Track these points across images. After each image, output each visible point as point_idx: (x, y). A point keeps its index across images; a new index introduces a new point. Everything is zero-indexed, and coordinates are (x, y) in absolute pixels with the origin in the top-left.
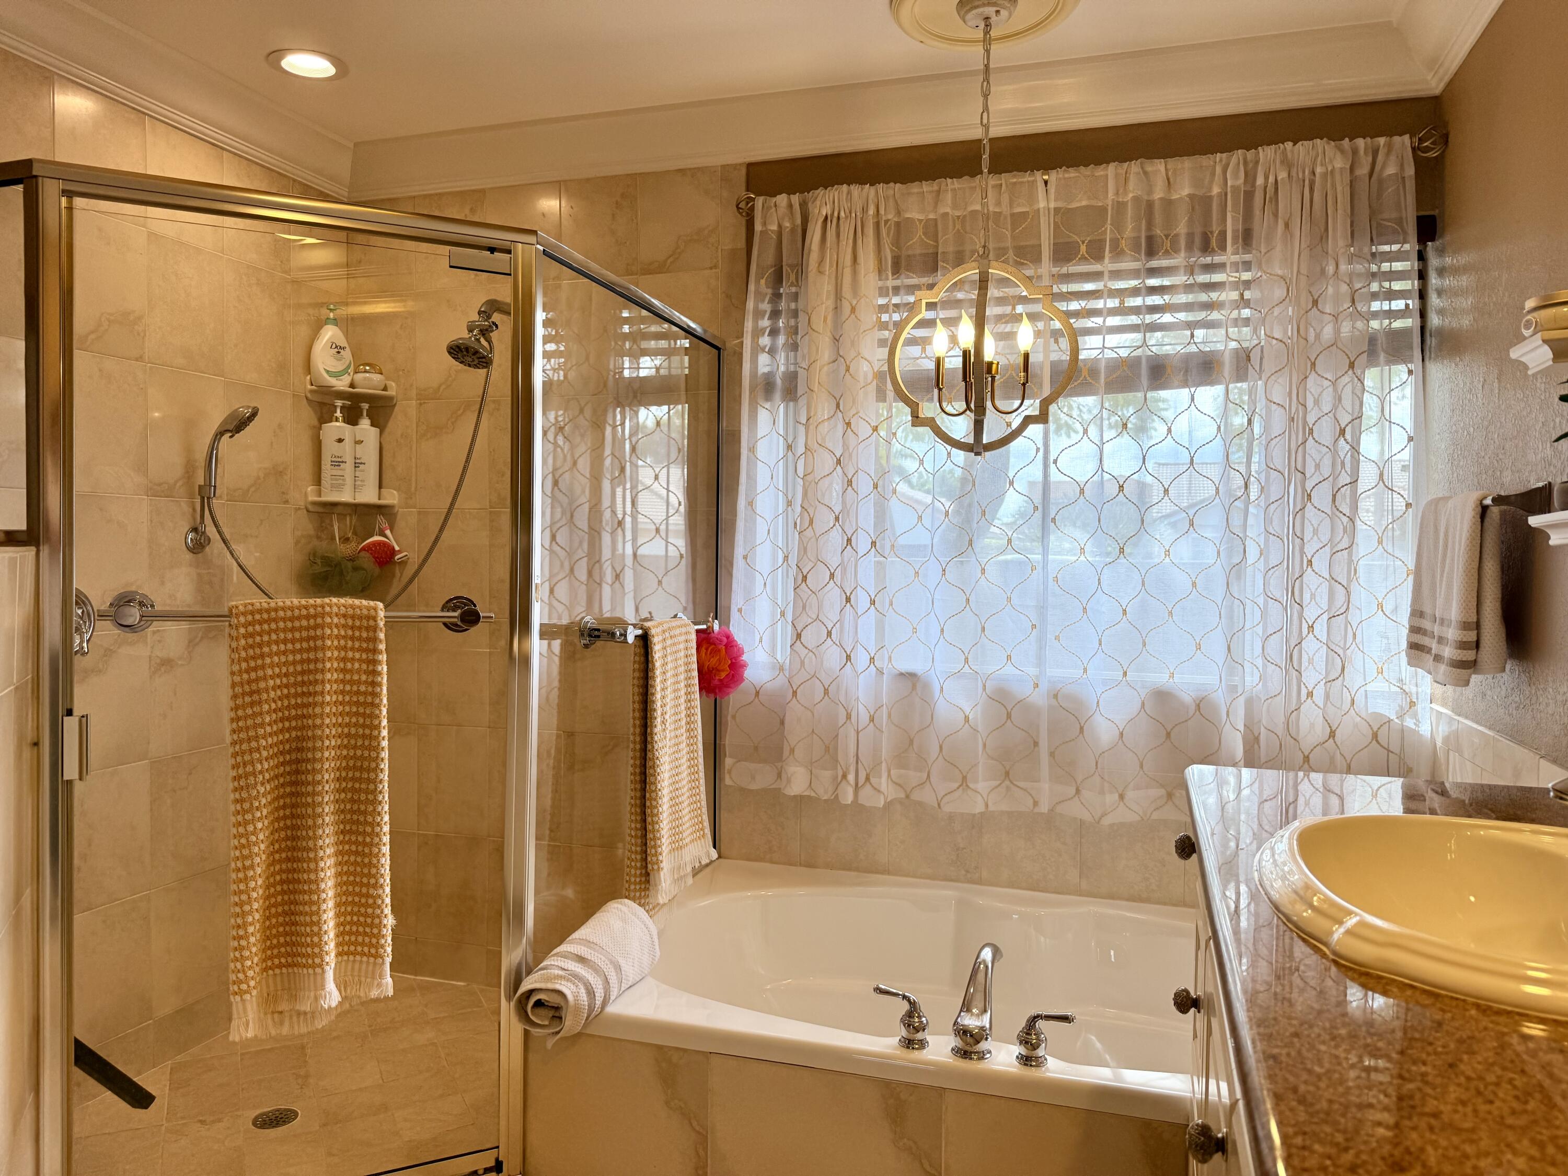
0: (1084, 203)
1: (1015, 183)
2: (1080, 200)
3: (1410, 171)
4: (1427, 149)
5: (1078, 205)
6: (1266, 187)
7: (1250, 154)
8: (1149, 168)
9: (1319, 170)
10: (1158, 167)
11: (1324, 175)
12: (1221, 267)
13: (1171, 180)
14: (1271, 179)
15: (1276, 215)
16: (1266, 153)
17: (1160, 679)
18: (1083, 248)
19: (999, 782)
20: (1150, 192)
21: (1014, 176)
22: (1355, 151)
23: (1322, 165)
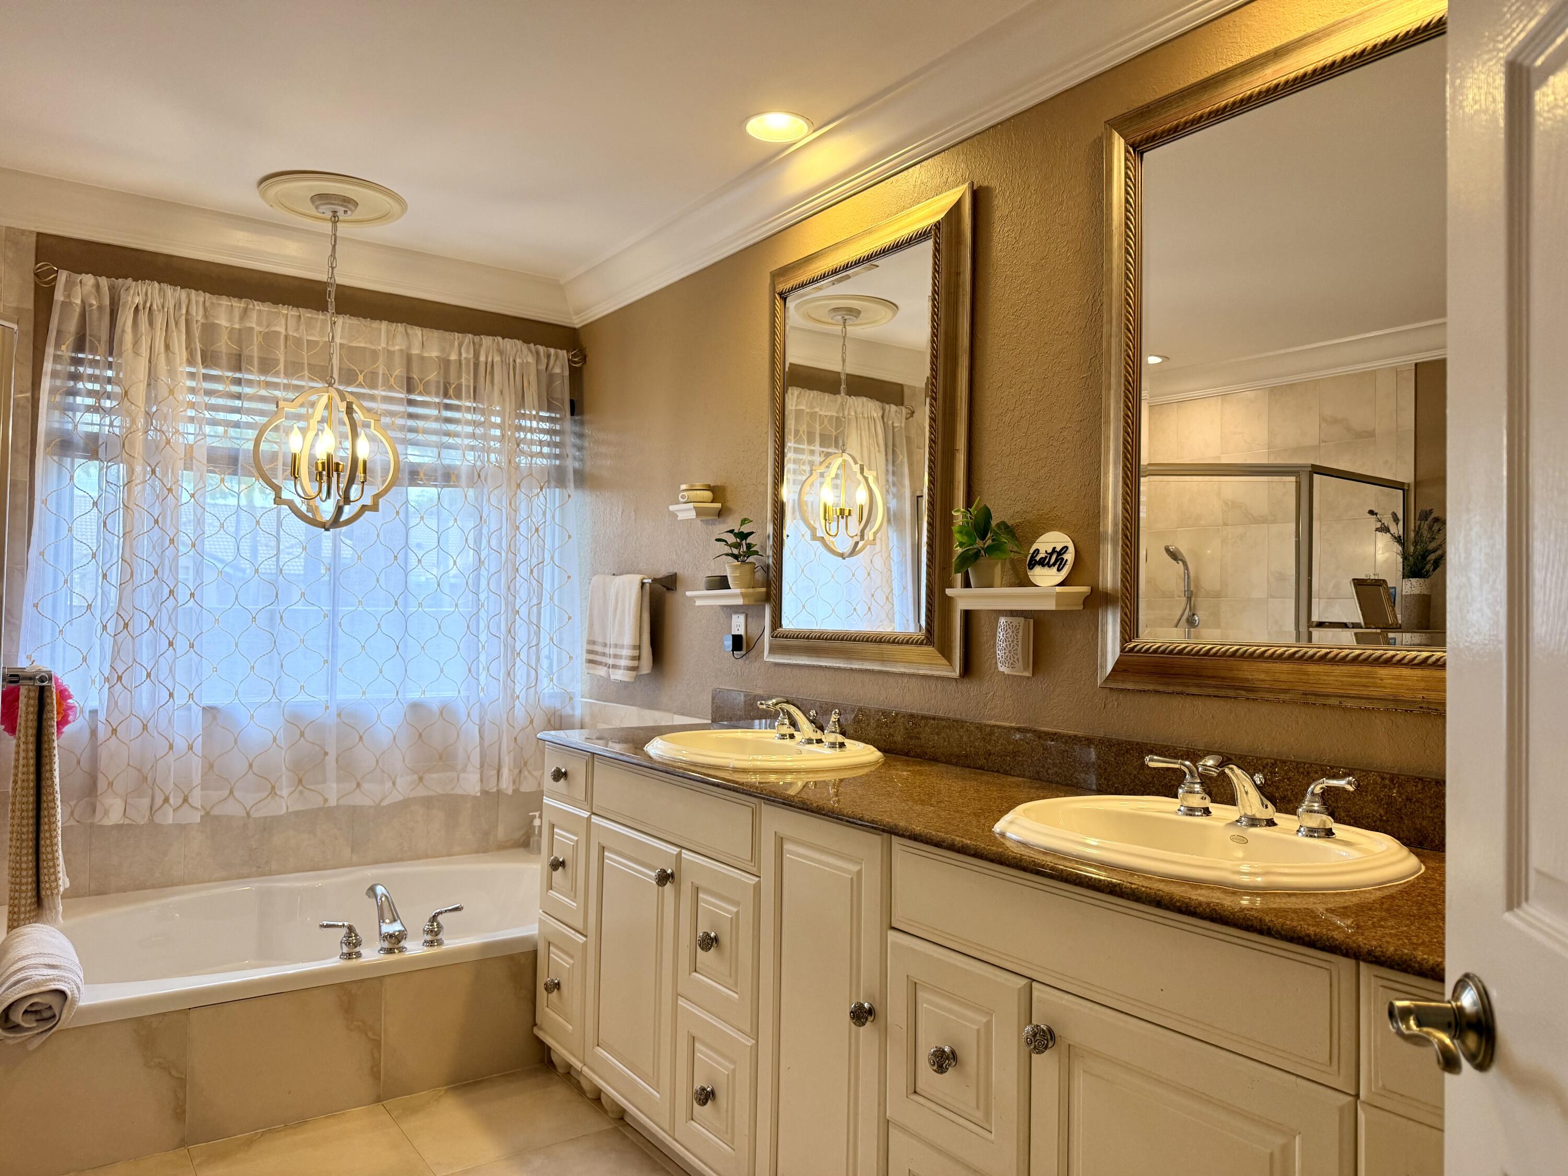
0: (362, 345)
1: (311, 318)
2: (360, 342)
3: (567, 373)
4: (575, 362)
5: (358, 345)
6: (486, 363)
7: (477, 339)
8: (410, 331)
9: (518, 361)
10: (417, 332)
11: (522, 364)
12: (457, 408)
13: (425, 343)
14: (490, 359)
15: (492, 382)
16: (487, 341)
17: (415, 696)
18: (361, 378)
19: (293, 789)
20: (409, 348)
21: (309, 312)
22: (538, 353)
23: (520, 357)
